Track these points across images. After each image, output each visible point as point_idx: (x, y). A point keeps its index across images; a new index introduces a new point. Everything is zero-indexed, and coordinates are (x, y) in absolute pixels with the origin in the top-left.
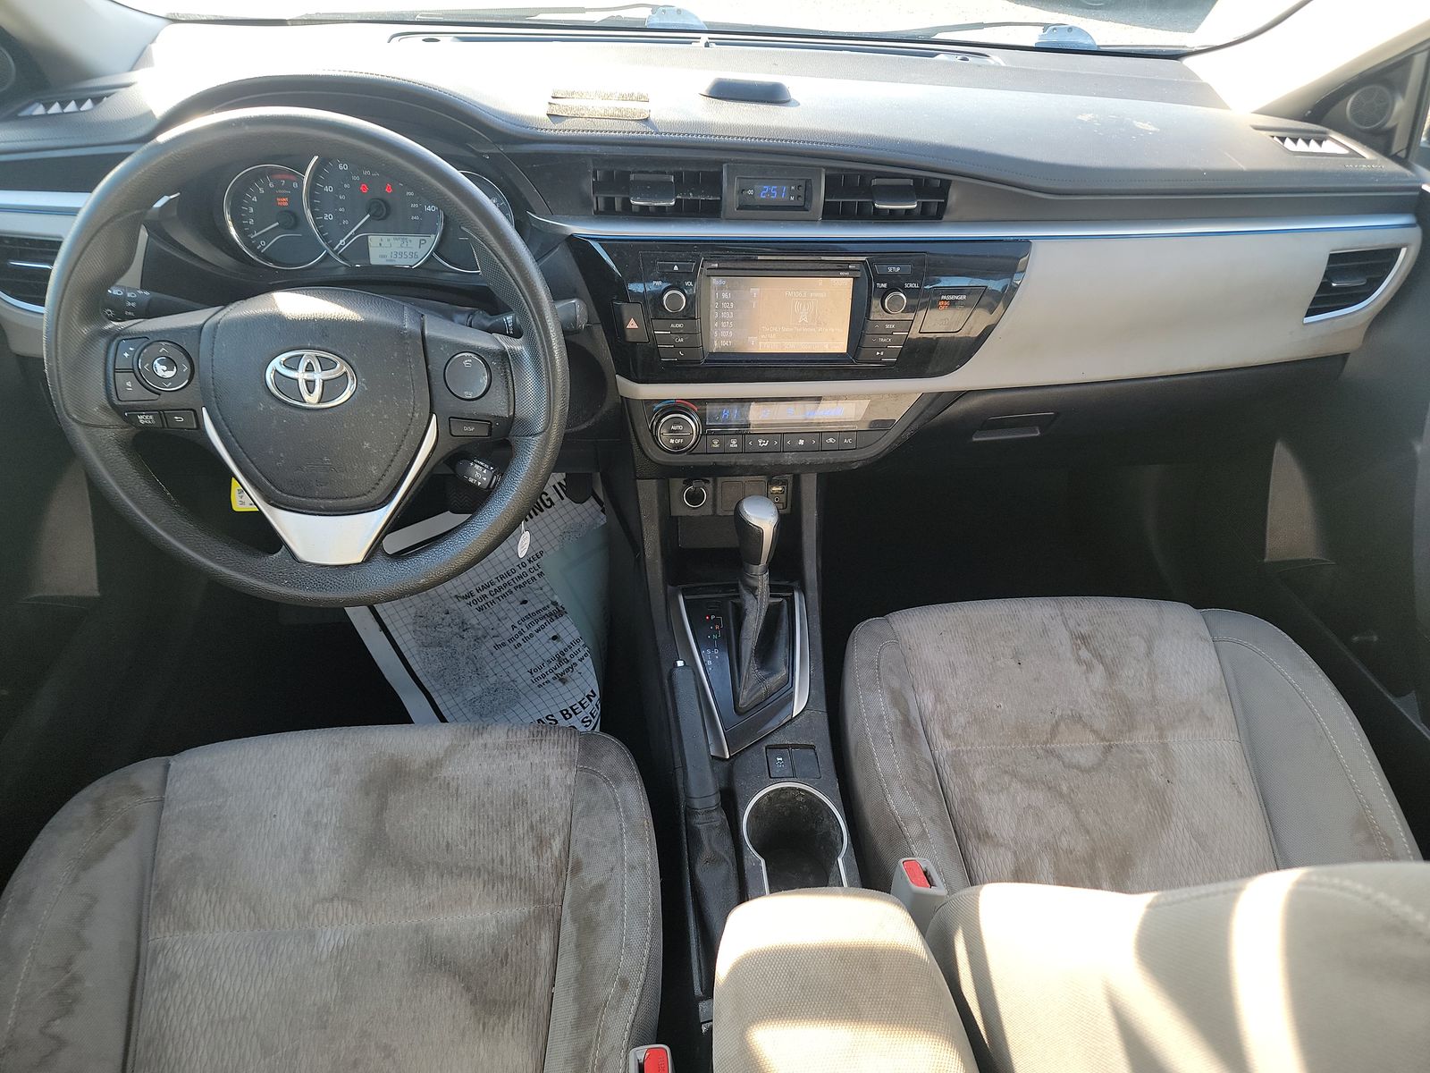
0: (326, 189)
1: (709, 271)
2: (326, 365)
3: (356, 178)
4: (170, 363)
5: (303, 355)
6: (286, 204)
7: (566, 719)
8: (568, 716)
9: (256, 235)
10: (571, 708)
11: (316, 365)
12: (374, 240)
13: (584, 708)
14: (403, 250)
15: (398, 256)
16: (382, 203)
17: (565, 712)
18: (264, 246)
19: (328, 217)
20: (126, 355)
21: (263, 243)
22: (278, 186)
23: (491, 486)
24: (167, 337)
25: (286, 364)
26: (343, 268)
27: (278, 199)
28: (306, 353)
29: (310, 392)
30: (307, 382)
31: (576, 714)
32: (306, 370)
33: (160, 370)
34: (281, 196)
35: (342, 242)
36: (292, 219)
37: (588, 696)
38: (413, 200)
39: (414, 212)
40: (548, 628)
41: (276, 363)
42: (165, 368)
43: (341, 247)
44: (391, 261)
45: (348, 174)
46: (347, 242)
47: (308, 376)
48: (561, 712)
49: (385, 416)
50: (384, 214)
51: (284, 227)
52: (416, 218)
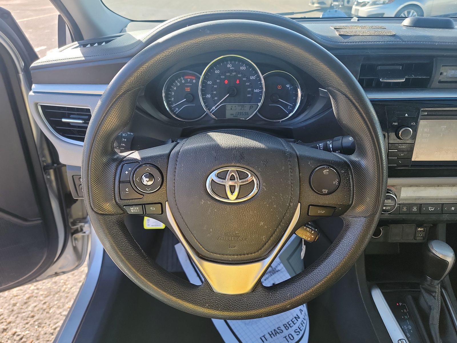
0: (208, 83)
1: (423, 116)
2: (242, 176)
3: (222, 77)
4: (151, 176)
5: (229, 170)
6: (189, 90)
7: (287, 330)
8: (287, 328)
9: (174, 105)
10: (288, 323)
11: (236, 176)
12: (229, 106)
13: (294, 324)
14: (242, 111)
15: (239, 114)
16: (235, 89)
17: (285, 326)
18: (177, 110)
19: (209, 96)
20: (127, 172)
21: (177, 109)
22: (186, 82)
23: (315, 241)
24: (150, 161)
25: (218, 176)
26: (213, 121)
27: (186, 88)
28: (230, 169)
29: (232, 192)
30: (230, 186)
31: (291, 327)
32: (230, 179)
33: (146, 181)
34: (188, 86)
35: (214, 108)
36: (193, 97)
37: (295, 318)
38: (249, 87)
39: (249, 93)
40: (270, 279)
41: (213, 176)
42: (148, 179)
43: (213, 110)
44: (235, 116)
45: (219, 75)
46: (216, 108)
47: (231, 183)
48: (284, 325)
49: (275, 206)
50: (235, 94)
51: (187, 102)
52: (249, 95)
